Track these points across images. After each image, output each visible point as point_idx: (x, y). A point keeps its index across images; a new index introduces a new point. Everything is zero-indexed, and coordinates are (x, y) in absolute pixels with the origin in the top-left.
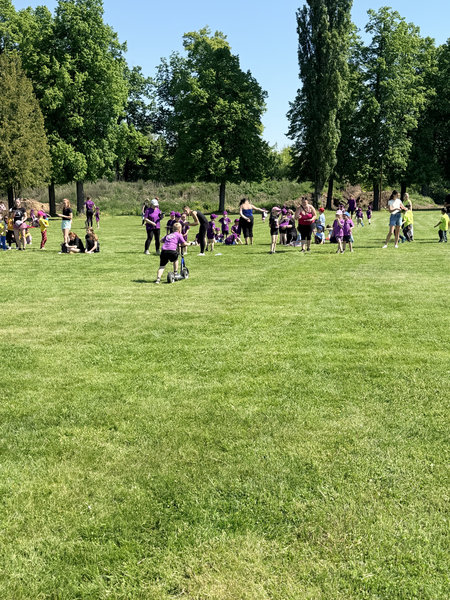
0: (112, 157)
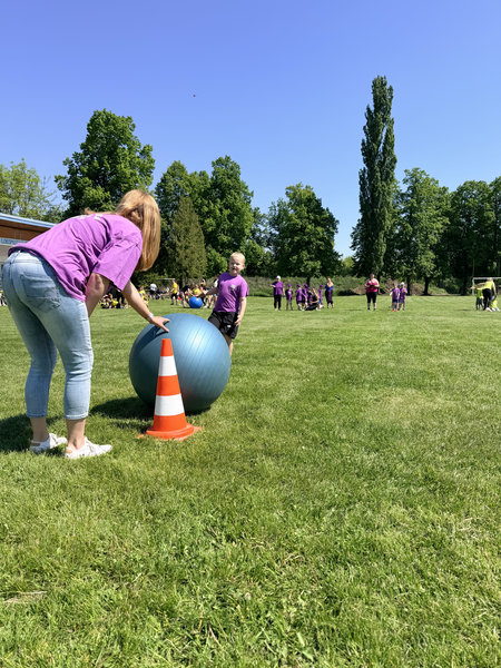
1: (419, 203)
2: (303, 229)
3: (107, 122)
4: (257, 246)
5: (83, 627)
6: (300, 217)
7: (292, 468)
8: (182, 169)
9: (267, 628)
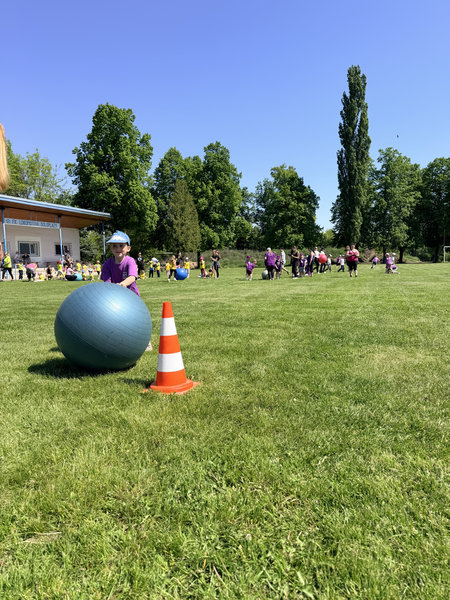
0: (232, 235)
1: (392, 179)
2: (287, 206)
3: (110, 115)
4: (246, 222)
5: (95, 566)
6: (284, 195)
7: (285, 418)
8: (177, 155)
9: (268, 567)
